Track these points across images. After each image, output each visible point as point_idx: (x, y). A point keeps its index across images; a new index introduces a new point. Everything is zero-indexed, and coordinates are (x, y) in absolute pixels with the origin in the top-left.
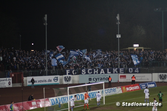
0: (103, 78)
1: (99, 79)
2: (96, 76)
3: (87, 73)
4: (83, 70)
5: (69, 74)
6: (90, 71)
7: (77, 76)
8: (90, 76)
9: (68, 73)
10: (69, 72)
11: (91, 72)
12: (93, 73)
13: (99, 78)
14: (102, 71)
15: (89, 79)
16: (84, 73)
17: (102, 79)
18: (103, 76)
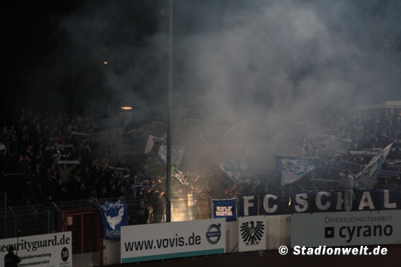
0: (375, 228)
1: (362, 231)
2: (351, 220)
3: (312, 208)
4: (298, 196)
5: (253, 212)
6: (324, 200)
8: (330, 220)
9: (250, 208)
10: (252, 205)
11: (328, 204)
12: (332, 209)
13: (359, 228)
14: (366, 200)
15: (327, 229)
16: (301, 206)
17: (370, 230)
18: (373, 218)
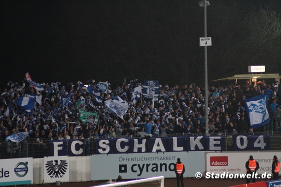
0: (161, 165)
1: (150, 168)
2: (141, 159)
3: (113, 150)
4: (102, 141)
5: (61, 153)
6: (123, 145)
7: (84, 158)
8: (124, 159)
9: (59, 151)
10: (61, 148)
11: (126, 148)
12: (130, 151)
13: (148, 165)
14: (158, 145)
15: (121, 166)
16: (104, 149)
17: (157, 167)
18: (160, 158)
